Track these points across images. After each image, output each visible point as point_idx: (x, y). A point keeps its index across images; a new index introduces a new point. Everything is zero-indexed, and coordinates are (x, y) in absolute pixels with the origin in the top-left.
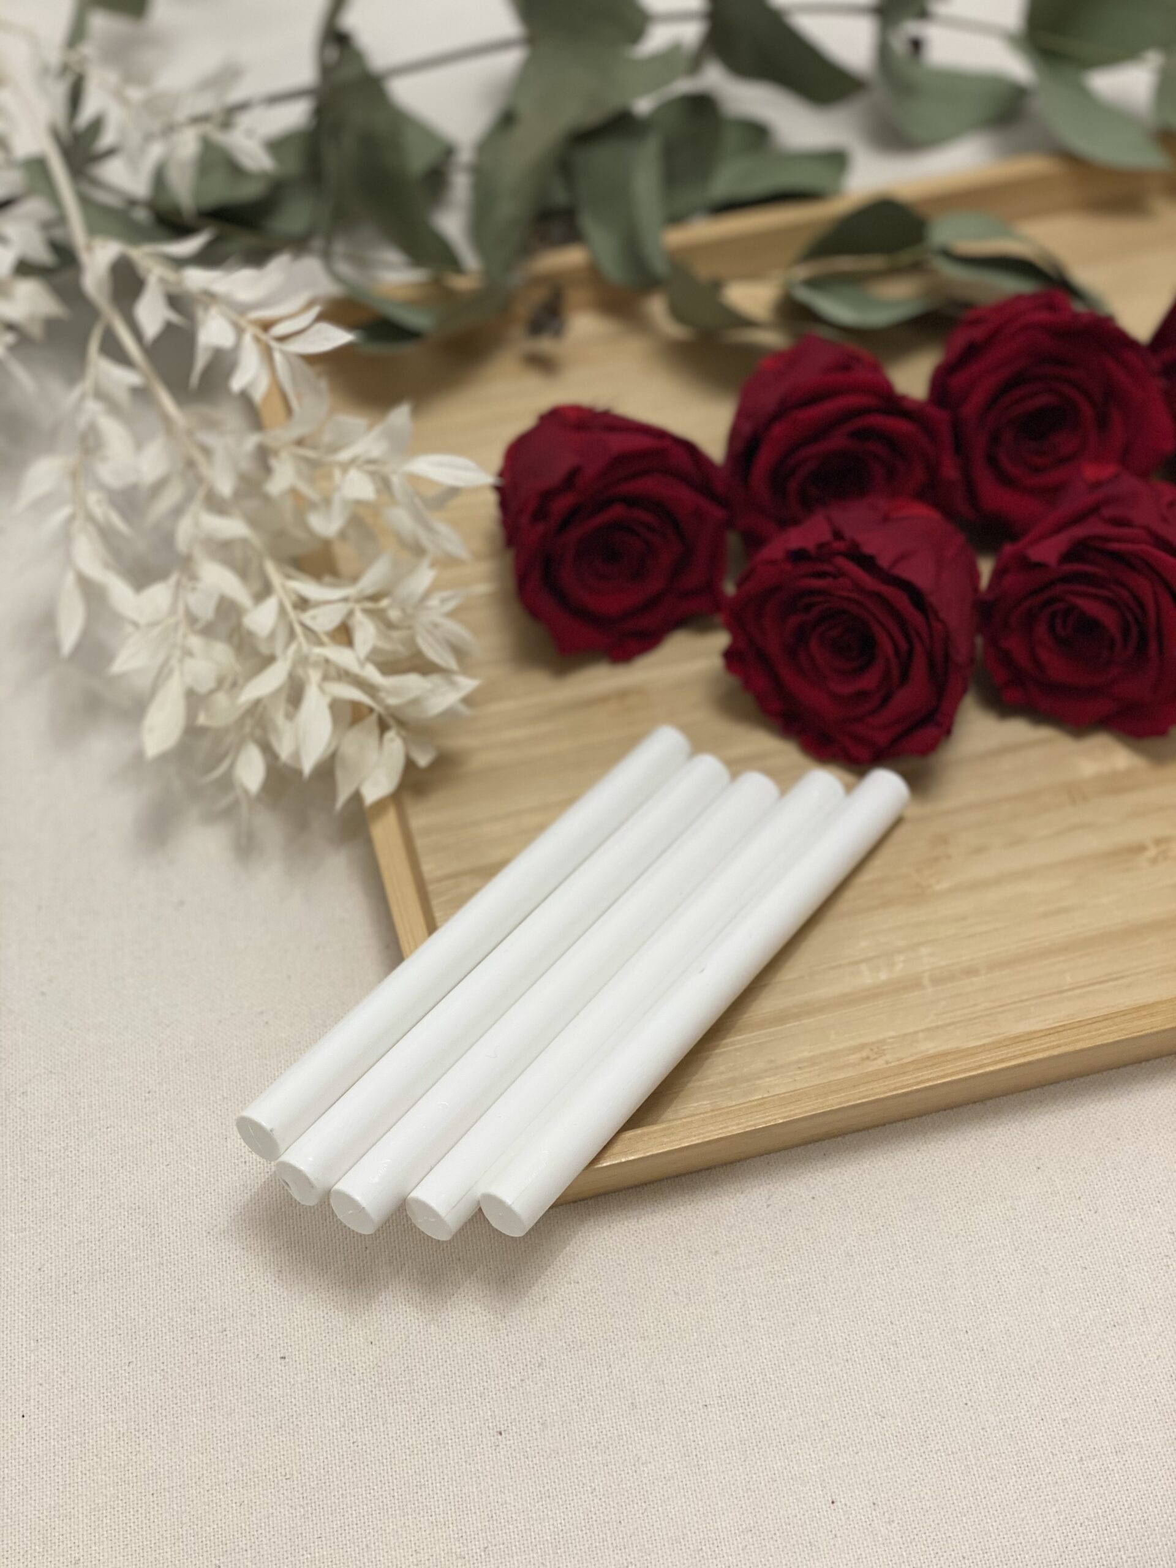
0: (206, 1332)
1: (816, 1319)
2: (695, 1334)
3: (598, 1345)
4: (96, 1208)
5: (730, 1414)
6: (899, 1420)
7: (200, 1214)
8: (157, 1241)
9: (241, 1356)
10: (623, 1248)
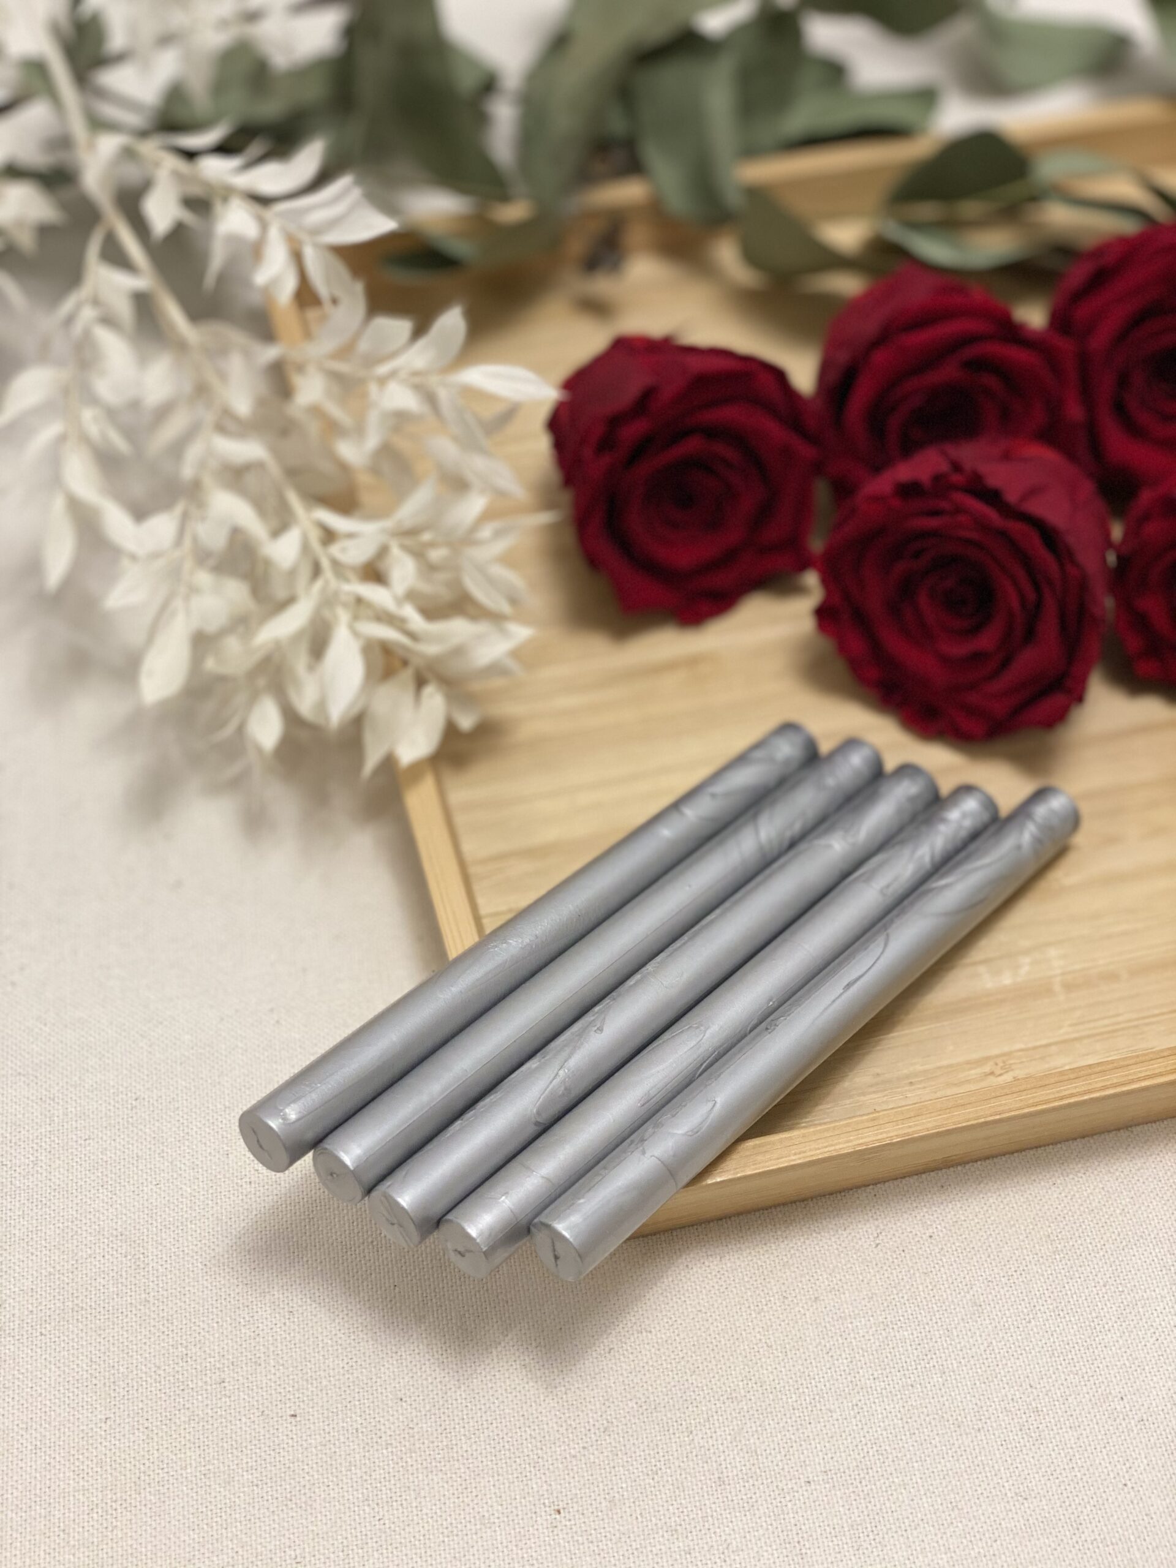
0: (200, 1384)
1: (940, 1379)
2: (793, 1396)
3: (677, 1407)
4: (70, 1234)
5: (838, 1493)
6: (1044, 1502)
7: (195, 1243)
8: (142, 1274)
9: (243, 1413)
10: (704, 1291)
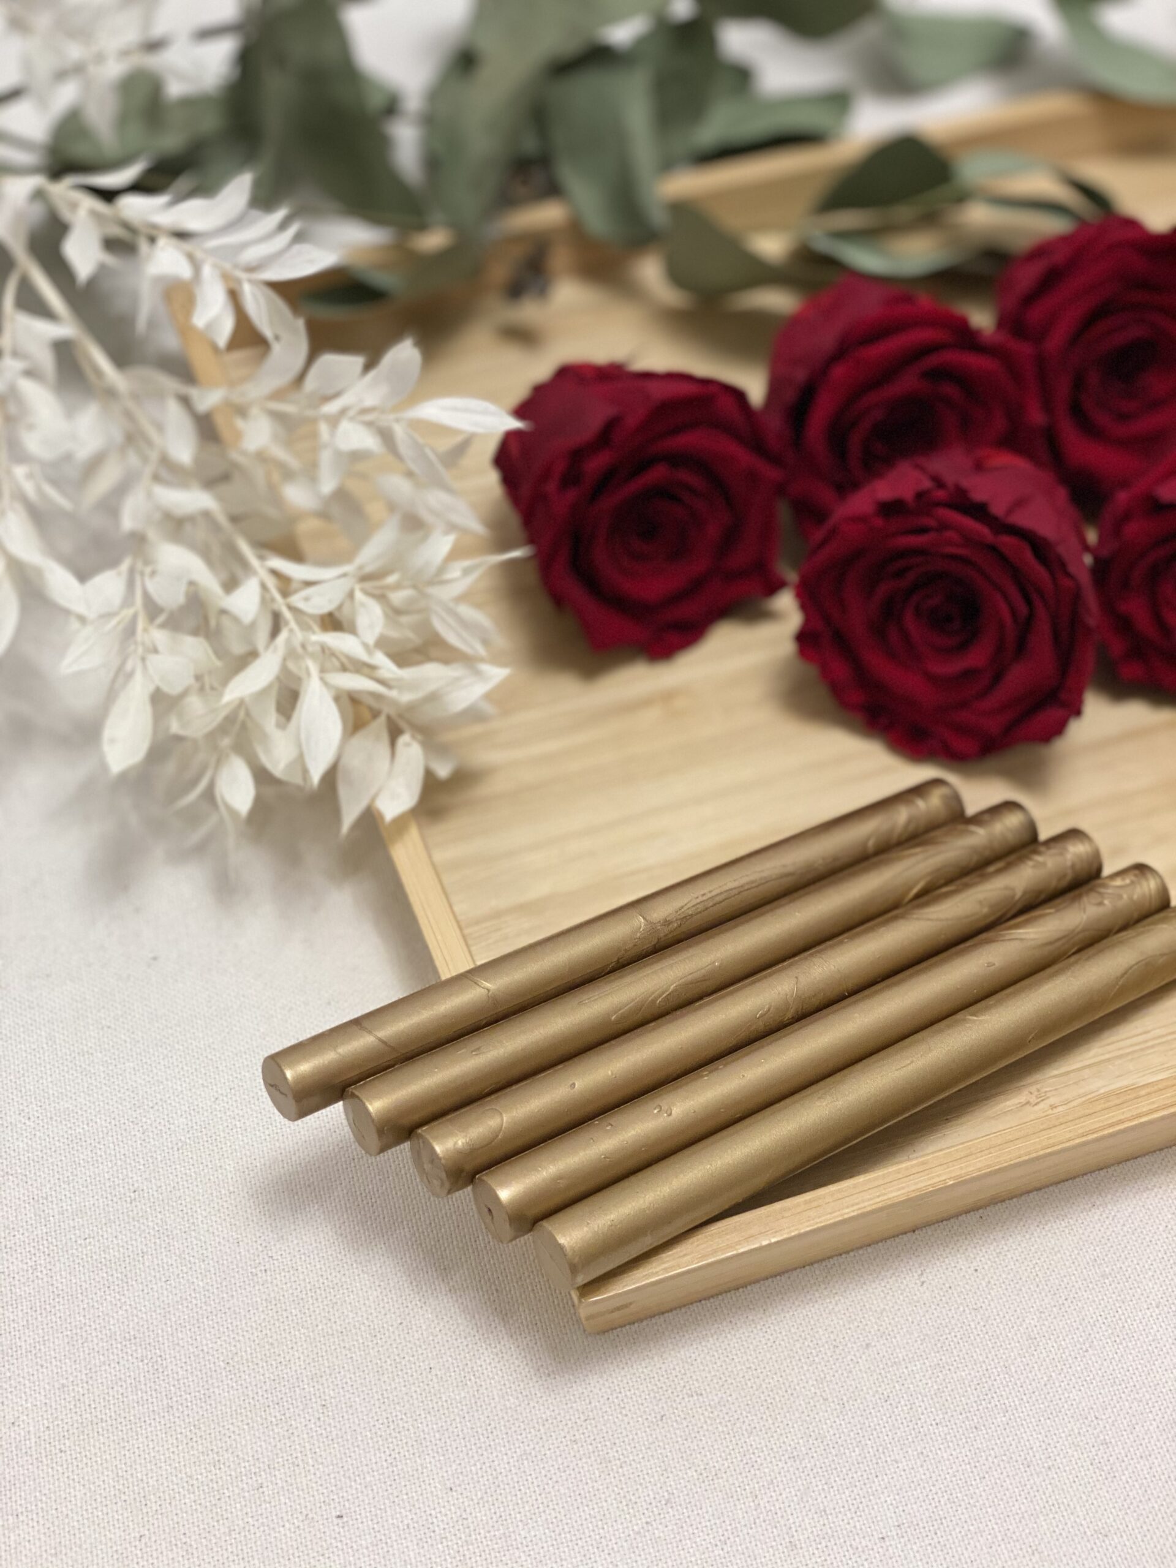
1: (1004, 1419)
2: (856, 1449)
4: (80, 1342)
5: (914, 1547)
8: (162, 1378)
